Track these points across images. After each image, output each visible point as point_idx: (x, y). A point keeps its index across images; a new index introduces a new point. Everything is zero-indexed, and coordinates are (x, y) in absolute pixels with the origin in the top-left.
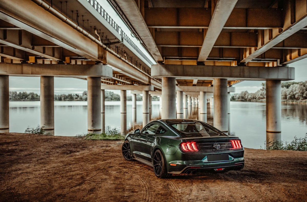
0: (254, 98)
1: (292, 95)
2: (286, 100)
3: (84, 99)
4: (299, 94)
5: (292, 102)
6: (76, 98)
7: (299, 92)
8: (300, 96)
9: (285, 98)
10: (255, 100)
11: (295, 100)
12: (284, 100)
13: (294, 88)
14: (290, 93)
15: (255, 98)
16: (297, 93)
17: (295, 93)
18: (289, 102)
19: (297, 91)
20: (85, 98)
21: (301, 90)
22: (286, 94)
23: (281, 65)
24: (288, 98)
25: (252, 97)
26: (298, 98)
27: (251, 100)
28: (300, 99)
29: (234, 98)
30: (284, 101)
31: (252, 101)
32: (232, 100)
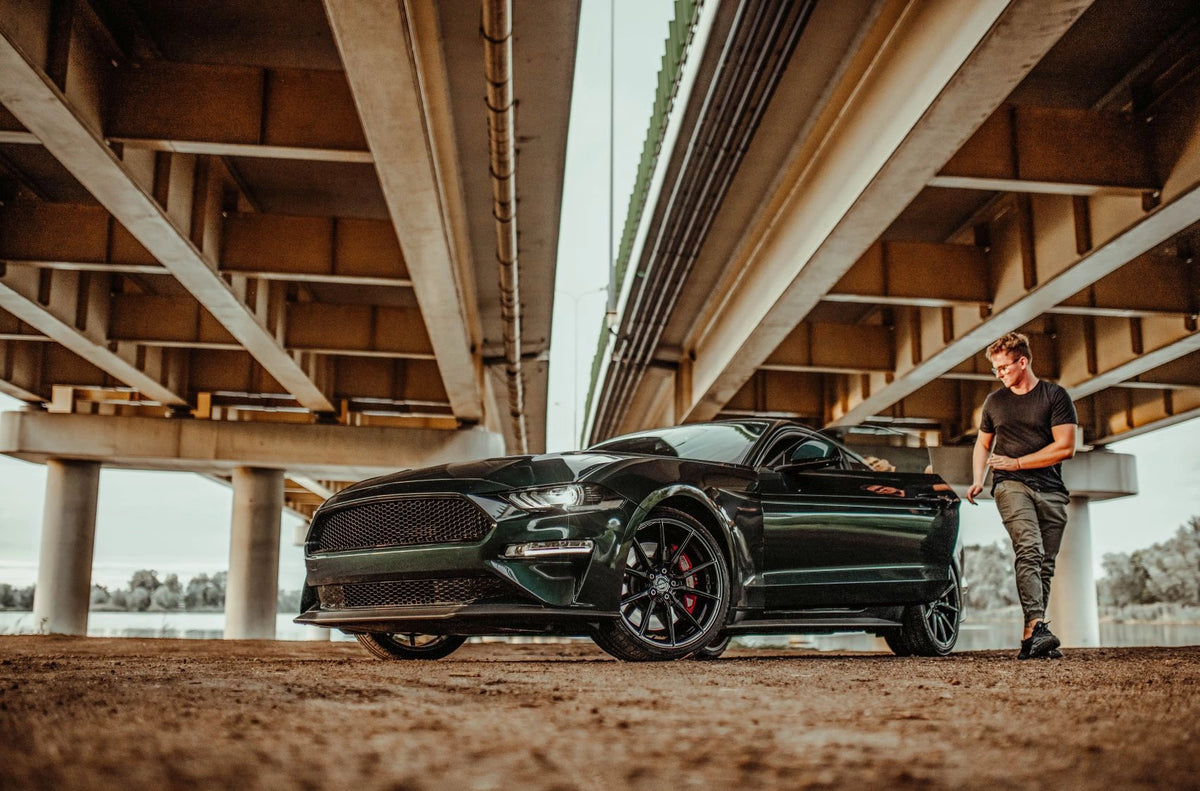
3: (134, 605)
4: (986, 587)
6: (100, 601)
20: (137, 601)
23: (1087, 448)
26: (981, 604)
28: (989, 606)
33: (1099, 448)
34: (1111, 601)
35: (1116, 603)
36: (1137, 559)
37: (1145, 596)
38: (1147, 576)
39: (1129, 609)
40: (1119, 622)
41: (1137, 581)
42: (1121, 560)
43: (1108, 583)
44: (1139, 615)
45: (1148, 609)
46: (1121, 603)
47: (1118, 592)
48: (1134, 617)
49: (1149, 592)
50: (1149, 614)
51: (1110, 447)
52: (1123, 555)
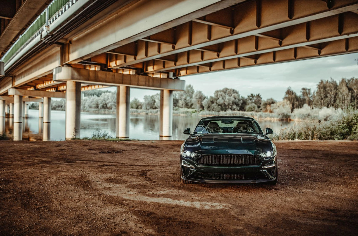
0: (59, 106)
1: (104, 104)
2: (97, 109)
4: (112, 103)
5: (105, 111)
7: (112, 100)
8: (113, 105)
9: (96, 107)
10: (60, 108)
11: (107, 109)
12: (96, 109)
13: (106, 97)
14: (102, 101)
15: (61, 106)
16: (110, 102)
17: (107, 102)
18: (101, 111)
19: (110, 100)
21: (114, 99)
22: (98, 103)
24: (100, 107)
25: (57, 105)
26: (110, 108)
27: (56, 109)
28: (113, 109)
29: (34, 105)
30: (96, 111)
31: (58, 110)
32: (31, 108)
33: (177, 78)
34: (146, 108)
35: (147, 109)
36: (153, 97)
37: (154, 107)
38: (155, 102)
39: (150, 110)
40: (147, 114)
41: (152, 103)
42: (149, 97)
43: (145, 103)
44: (152, 112)
45: (154, 110)
46: (148, 109)
47: (147, 106)
48: (151, 113)
49: (155, 106)
50: (155, 112)
51: (179, 78)
52: (149, 96)
